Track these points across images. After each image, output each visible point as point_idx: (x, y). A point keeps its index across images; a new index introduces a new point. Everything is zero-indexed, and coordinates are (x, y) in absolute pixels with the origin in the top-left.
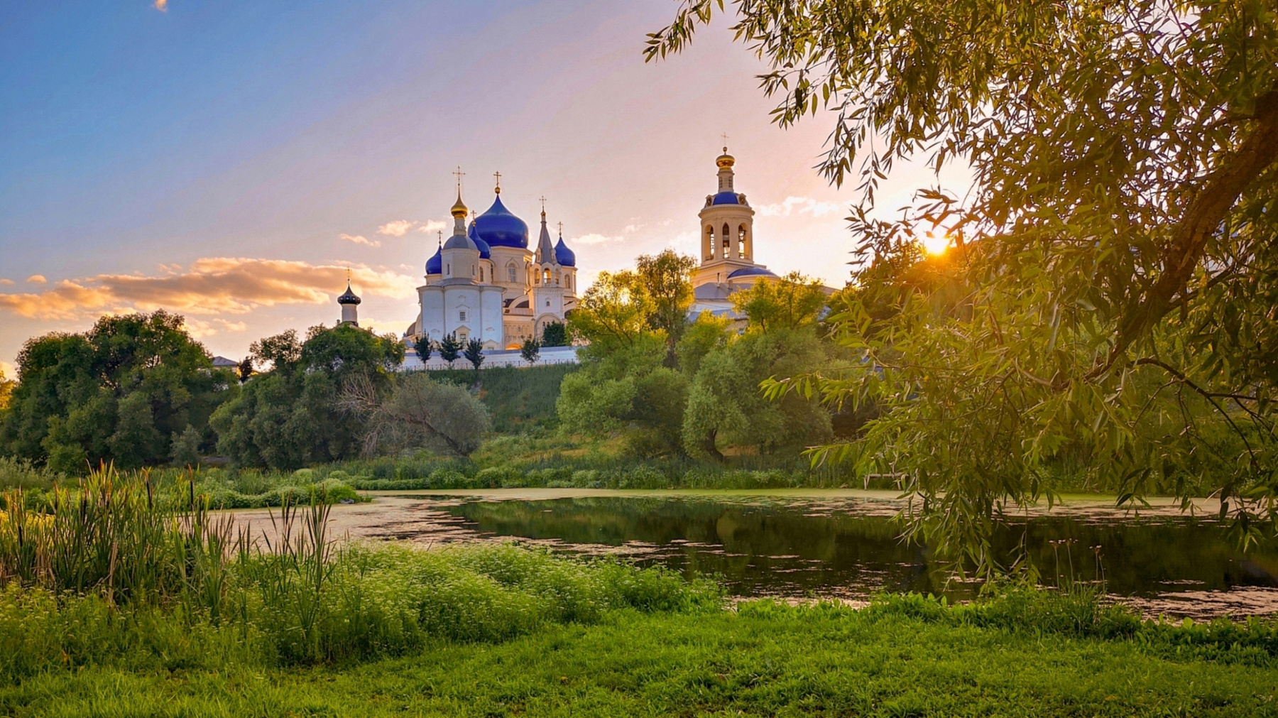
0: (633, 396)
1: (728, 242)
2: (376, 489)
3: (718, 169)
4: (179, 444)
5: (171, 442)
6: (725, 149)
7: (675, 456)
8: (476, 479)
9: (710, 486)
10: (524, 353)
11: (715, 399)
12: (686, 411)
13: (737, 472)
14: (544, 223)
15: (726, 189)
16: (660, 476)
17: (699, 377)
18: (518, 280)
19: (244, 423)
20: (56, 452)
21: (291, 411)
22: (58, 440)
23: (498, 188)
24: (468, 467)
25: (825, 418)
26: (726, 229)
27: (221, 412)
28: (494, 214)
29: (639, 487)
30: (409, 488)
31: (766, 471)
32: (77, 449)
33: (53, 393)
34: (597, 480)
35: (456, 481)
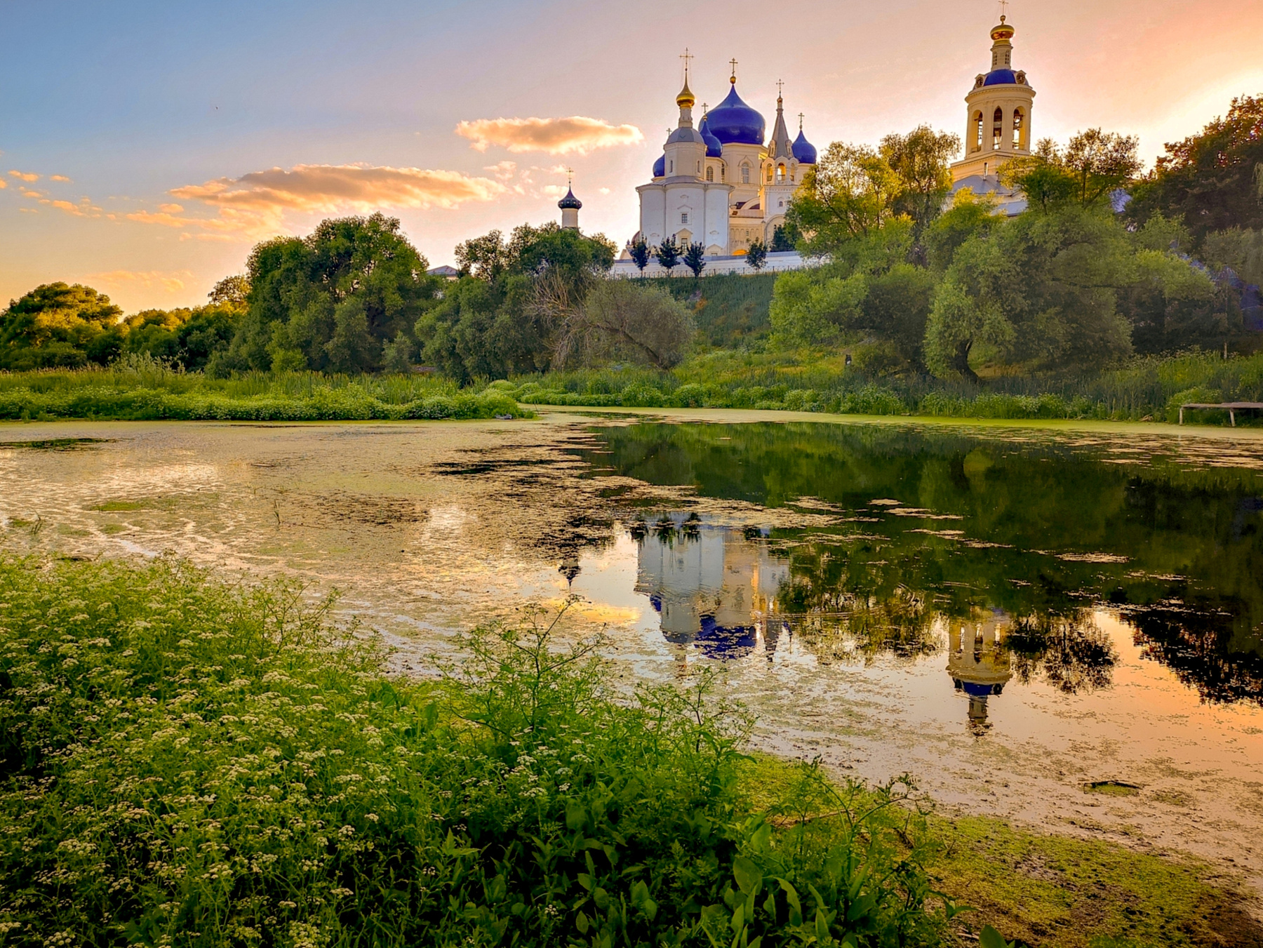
0: (863, 298)
1: (999, 130)
2: (564, 404)
3: (992, 42)
4: (390, 352)
5: (383, 350)
6: (1003, 18)
7: (914, 374)
8: (674, 397)
9: (957, 412)
10: (749, 258)
11: (969, 300)
12: (931, 316)
13: (996, 397)
14: (780, 111)
15: (1001, 66)
16: (893, 399)
17: (950, 273)
18: (751, 181)
19: (447, 331)
20: (278, 356)
21: (493, 318)
22: (281, 345)
23: (733, 77)
24: (667, 383)
25: (1121, 329)
26: (998, 115)
27: (425, 320)
28: (728, 107)
29: (865, 412)
30: (599, 405)
31: (1036, 395)
32: (298, 355)
33: (277, 297)
34: (815, 402)
35: (652, 398)
